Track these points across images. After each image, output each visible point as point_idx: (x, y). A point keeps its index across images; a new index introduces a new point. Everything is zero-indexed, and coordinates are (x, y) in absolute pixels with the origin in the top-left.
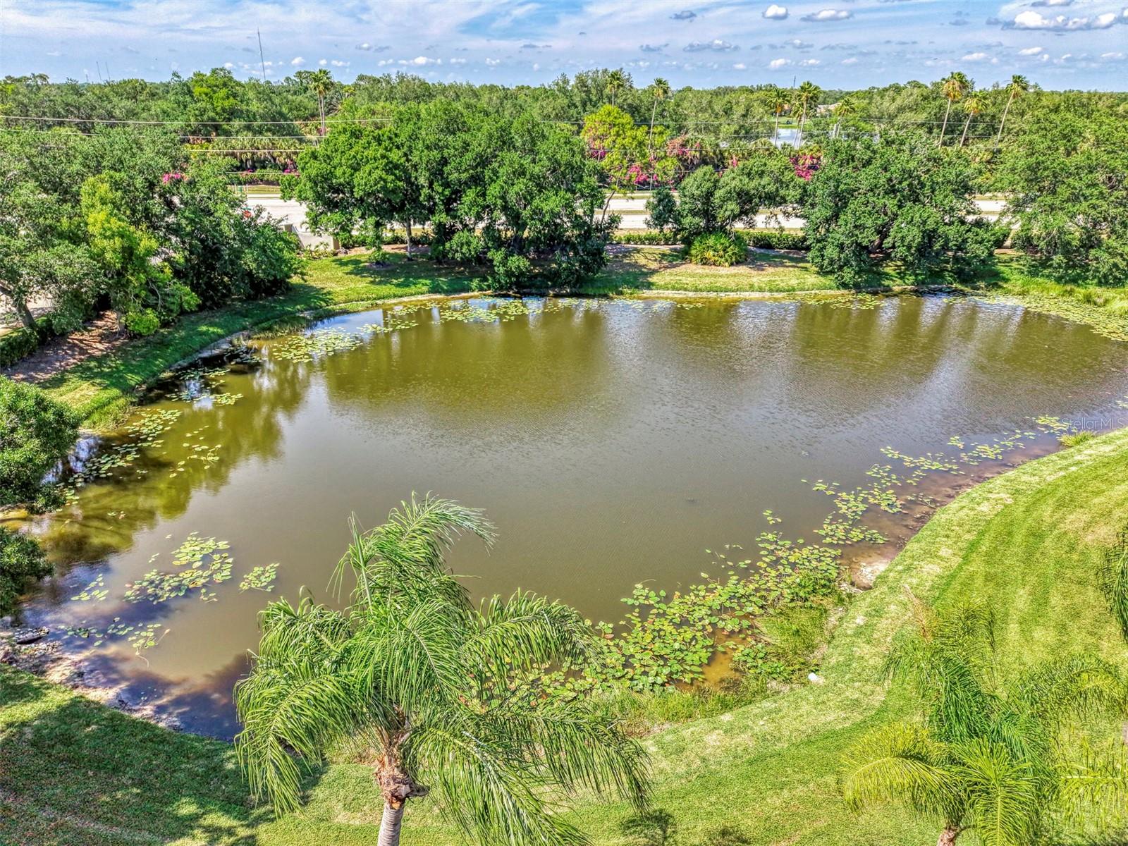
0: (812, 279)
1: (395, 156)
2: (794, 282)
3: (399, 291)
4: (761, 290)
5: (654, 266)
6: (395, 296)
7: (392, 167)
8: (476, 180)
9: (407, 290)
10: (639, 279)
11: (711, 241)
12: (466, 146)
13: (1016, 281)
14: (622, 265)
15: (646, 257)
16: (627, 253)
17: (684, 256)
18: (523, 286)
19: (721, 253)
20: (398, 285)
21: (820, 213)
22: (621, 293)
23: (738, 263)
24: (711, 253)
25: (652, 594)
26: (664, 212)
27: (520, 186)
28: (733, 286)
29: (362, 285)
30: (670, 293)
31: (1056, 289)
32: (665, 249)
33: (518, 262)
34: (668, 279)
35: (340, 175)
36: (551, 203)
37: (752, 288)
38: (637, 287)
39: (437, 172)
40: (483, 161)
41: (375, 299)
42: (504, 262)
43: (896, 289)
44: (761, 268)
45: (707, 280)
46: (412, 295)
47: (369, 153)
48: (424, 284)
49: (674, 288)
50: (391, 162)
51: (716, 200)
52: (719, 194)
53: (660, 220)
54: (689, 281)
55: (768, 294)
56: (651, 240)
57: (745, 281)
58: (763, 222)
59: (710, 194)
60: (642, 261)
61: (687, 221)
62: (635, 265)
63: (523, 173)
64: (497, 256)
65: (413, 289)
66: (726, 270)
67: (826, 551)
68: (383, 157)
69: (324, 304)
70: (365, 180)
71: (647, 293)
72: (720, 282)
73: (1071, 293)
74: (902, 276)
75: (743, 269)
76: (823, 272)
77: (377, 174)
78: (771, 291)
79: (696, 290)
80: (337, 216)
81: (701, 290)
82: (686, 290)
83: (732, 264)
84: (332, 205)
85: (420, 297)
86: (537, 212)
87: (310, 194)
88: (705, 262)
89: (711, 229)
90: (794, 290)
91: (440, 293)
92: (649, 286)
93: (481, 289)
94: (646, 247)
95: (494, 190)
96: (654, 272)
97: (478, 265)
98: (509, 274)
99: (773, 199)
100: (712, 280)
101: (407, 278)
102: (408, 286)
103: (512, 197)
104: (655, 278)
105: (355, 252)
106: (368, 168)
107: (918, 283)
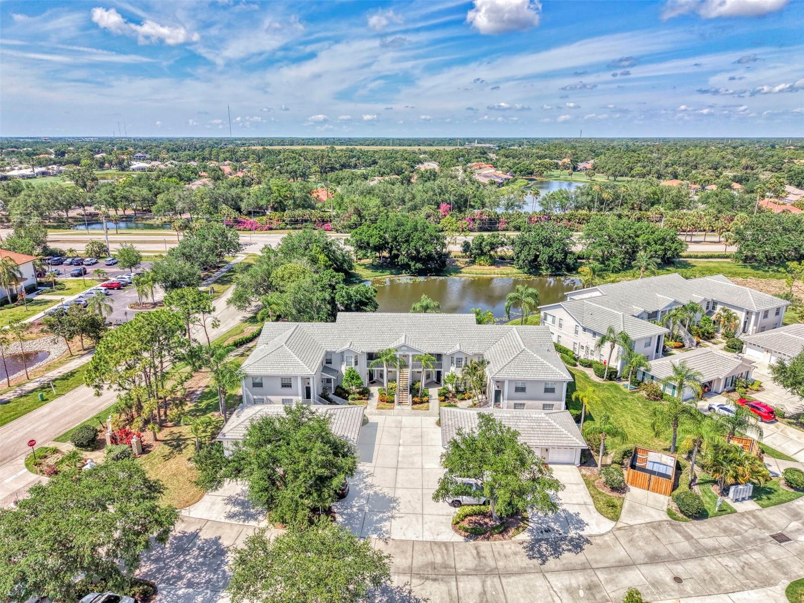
0: (515, 271)
1: (382, 233)
2: (509, 272)
3: (381, 274)
4: (498, 274)
5: (463, 266)
6: (380, 276)
7: (381, 237)
8: (407, 241)
10: (457, 270)
11: (482, 258)
12: (404, 231)
14: (453, 266)
15: (460, 263)
16: (454, 261)
17: (473, 262)
18: (420, 273)
19: (486, 262)
20: (381, 272)
21: (517, 249)
22: (452, 275)
23: (492, 265)
24: (482, 262)
26: (466, 248)
27: (421, 243)
28: (488, 272)
29: (369, 272)
30: (468, 275)
32: (467, 260)
33: (419, 265)
34: (467, 270)
35: (365, 239)
36: (429, 248)
37: (495, 274)
38: (457, 273)
40: (409, 235)
41: (374, 277)
42: (414, 266)
43: (545, 274)
44: (499, 267)
45: (480, 271)
47: (374, 232)
48: (388, 272)
49: (469, 273)
50: (380, 235)
51: (483, 245)
52: (484, 243)
53: (465, 251)
54: (474, 271)
55: (500, 276)
56: (463, 257)
57: (492, 272)
58: (500, 251)
60: (459, 264)
61: (475, 251)
62: (457, 265)
63: (421, 239)
64: (412, 264)
65: (385, 274)
66: (487, 267)
69: (360, 278)
70: (374, 241)
71: (460, 275)
72: (484, 272)
74: (547, 269)
75: (493, 267)
76: (518, 268)
77: (377, 239)
78: (501, 274)
79: (476, 274)
80: (364, 251)
81: (478, 274)
82: (473, 274)
83: (489, 266)
85: (388, 276)
86: (425, 251)
87: (355, 245)
88: (480, 265)
89: (482, 253)
90: (508, 274)
91: (394, 275)
92: (460, 273)
93: (406, 274)
94: (461, 259)
95: (412, 244)
96: (463, 268)
97: (406, 267)
98: (416, 269)
100: (482, 271)
101: (383, 270)
102: (384, 272)
103: (418, 246)
104: (463, 270)
105: (363, 261)
106: (374, 237)
107: (552, 272)
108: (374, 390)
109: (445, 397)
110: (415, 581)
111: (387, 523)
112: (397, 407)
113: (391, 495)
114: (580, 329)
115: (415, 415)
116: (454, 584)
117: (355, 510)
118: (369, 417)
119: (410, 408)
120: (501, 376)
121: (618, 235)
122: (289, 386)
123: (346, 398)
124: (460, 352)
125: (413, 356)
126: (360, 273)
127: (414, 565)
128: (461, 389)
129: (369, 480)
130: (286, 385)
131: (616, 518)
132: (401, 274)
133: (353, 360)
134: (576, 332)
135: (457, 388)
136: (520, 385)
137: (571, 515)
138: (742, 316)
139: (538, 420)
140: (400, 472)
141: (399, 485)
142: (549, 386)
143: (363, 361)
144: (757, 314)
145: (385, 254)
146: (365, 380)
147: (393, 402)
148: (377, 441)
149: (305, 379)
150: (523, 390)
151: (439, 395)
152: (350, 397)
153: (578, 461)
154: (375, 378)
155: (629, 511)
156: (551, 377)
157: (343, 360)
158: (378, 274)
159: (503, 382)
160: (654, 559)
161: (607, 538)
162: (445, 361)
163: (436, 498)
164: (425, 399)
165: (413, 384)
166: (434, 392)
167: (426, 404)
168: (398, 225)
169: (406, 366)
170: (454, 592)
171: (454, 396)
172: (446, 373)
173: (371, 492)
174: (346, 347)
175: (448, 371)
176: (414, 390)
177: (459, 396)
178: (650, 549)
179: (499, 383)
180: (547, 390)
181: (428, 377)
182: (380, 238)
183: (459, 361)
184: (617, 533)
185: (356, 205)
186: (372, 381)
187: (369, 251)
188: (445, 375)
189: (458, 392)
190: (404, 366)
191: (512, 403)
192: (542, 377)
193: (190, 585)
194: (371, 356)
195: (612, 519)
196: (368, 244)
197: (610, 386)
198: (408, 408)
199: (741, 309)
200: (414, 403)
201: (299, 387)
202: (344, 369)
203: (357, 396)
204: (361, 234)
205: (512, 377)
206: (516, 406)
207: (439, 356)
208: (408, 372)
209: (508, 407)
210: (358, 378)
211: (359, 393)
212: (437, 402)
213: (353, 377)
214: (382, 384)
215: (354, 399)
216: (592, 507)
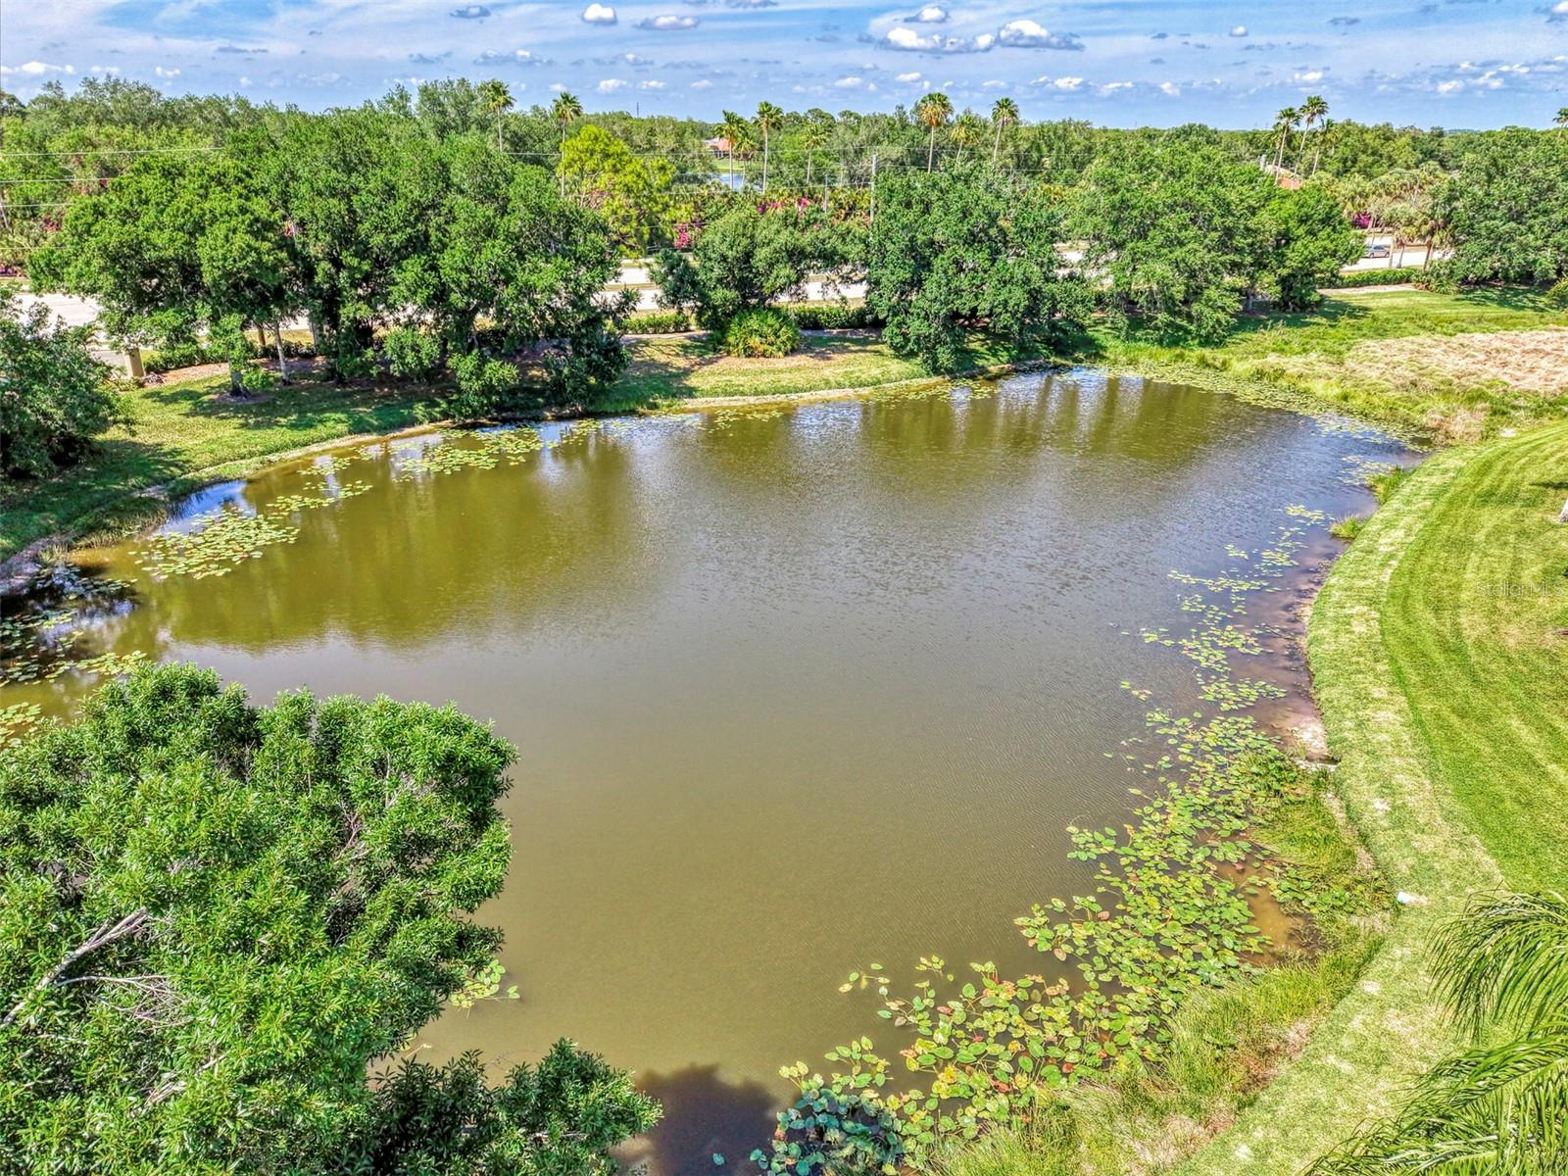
0: (896, 367)
1: (260, 207)
2: (876, 372)
3: (300, 435)
4: (840, 386)
5: (682, 363)
6: (295, 445)
7: (261, 228)
8: (419, 244)
9: (312, 432)
10: (671, 385)
11: (753, 322)
12: (390, 192)
13: (1115, 347)
15: (663, 350)
16: (632, 348)
17: (716, 346)
19: (772, 338)
20: (293, 426)
22: (655, 406)
23: (793, 351)
24: (757, 339)
25: (1099, 837)
26: (681, 284)
28: (801, 382)
29: (227, 431)
31: (1166, 355)
32: (681, 338)
33: (501, 372)
34: (713, 380)
35: (165, 243)
37: (828, 384)
38: (674, 396)
39: (345, 235)
40: (422, 216)
41: (263, 453)
42: (478, 372)
43: (994, 369)
44: (824, 357)
45: (766, 378)
46: (323, 440)
47: (214, 205)
48: (336, 422)
49: (726, 393)
50: (257, 220)
51: (758, 263)
52: (761, 254)
53: (674, 296)
54: (742, 381)
55: (850, 391)
56: (657, 327)
58: (819, 292)
59: (748, 256)
60: (664, 358)
61: (716, 295)
62: (654, 364)
64: (463, 365)
65: (321, 430)
66: (782, 362)
67: (1237, 722)
68: (243, 211)
69: (178, 472)
72: (785, 380)
73: (1181, 356)
74: (994, 352)
75: (801, 360)
76: (903, 352)
77: (241, 240)
78: (852, 386)
79: (756, 393)
80: (170, 317)
81: (763, 393)
82: (743, 394)
83: (786, 354)
84: (144, 300)
85: (337, 442)
87: (107, 282)
88: (750, 352)
90: (879, 382)
91: (368, 432)
92: (691, 392)
93: (433, 420)
94: (654, 338)
95: (450, 259)
96: (687, 372)
97: (433, 381)
98: (488, 390)
99: (830, 259)
100: (772, 377)
101: (302, 413)
102: (310, 426)
104: (693, 381)
105: (175, 380)
106: (220, 230)
107: (1013, 360)
126: (169, 441)
132: (413, 422)
145: (299, 329)
158: (275, 436)
182: (256, 235)
187: (204, 311)
196: (190, 271)
204: (128, 216)
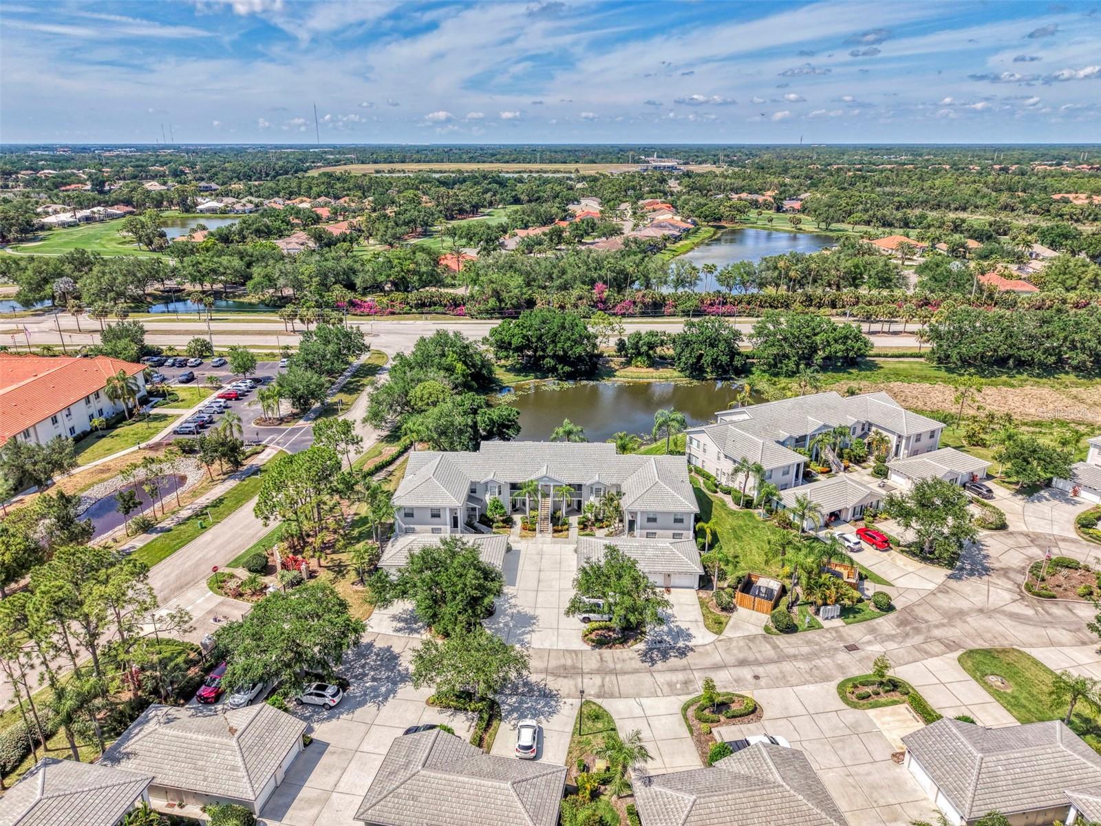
0: (676, 374)
1: (524, 331)
2: (669, 375)
3: (525, 378)
5: (617, 367)
6: (524, 380)
8: (553, 341)
9: (527, 378)
10: (611, 373)
11: (639, 359)
14: (606, 367)
15: (615, 364)
16: (608, 362)
17: (629, 364)
18: (569, 377)
19: (643, 363)
20: (524, 376)
21: (679, 349)
22: (604, 379)
23: (649, 366)
24: (639, 363)
26: (621, 347)
27: (568, 344)
28: (646, 376)
29: (511, 376)
30: (622, 379)
32: (622, 360)
33: (567, 369)
34: (622, 373)
35: (506, 339)
36: (579, 349)
37: (653, 377)
38: (610, 376)
40: (555, 335)
41: (517, 381)
42: (562, 369)
43: (710, 378)
44: (657, 369)
45: (636, 374)
46: (529, 380)
47: (516, 331)
48: (532, 376)
49: (623, 377)
51: (640, 344)
52: (641, 342)
53: (620, 350)
54: (629, 374)
56: (618, 357)
57: (650, 375)
59: (638, 342)
60: (613, 366)
61: (631, 351)
62: (610, 367)
63: (569, 339)
64: (559, 367)
65: (529, 377)
66: (645, 370)
69: (501, 384)
70: (516, 342)
71: (613, 379)
72: (641, 375)
74: (712, 372)
75: (651, 370)
76: (679, 371)
77: (520, 340)
78: (660, 378)
79: (632, 378)
82: (628, 378)
83: (647, 367)
85: (532, 381)
86: (574, 352)
87: (495, 345)
88: (637, 367)
89: (639, 354)
91: (539, 379)
92: (614, 376)
93: (552, 378)
94: (616, 359)
95: (559, 345)
96: (617, 370)
97: (553, 370)
98: (564, 373)
100: (638, 374)
101: (527, 373)
102: (527, 376)
103: (565, 347)
104: (617, 373)
105: (503, 363)
107: (718, 375)
108: (517, 518)
109: (584, 525)
110: (550, 678)
111: (528, 636)
112: (539, 535)
113: (532, 613)
114: (722, 456)
115: (555, 543)
116: (580, 680)
117: (501, 625)
118: (512, 544)
119: (551, 535)
120: (635, 508)
121: (792, 334)
122: (439, 516)
123: (491, 527)
124: (598, 483)
125: (554, 486)
127: (550, 666)
128: (600, 517)
129: (513, 601)
130: (436, 515)
131: (719, 632)
132: (547, 378)
133: (497, 490)
134: (719, 458)
135: (596, 516)
136: (651, 516)
137: (682, 630)
138: (894, 440)
139: (662, 549)
140: (540, 594)
141: (538, 606)
142: (679, 517)
143: (506, 490)
144: (908, 438)
146: (508, 509)
147: (535, 530)
148: (520, 567)
149: (453, 510)
150: (654, 520)
151: (579, 524)
152: (494, 525)
153: (696, 586)
154: (518, 506)
155: (732, 627)
156: (679, 509)
157: (487, 490)
158: (520, 378)
159: (636, 513)
160: (743, 663)
161: (708, 647)
162: (585, 491)
163: (567, 613)
164: (566, 527)
165: (555, 513)
166: (574, 520)
167: (566, 533)
168: (544, 323)
169: (548, 495)
170: (580, 685)
171: (593, 524)
172: (586, 503)
173: (515, 611)
174: (490, 477)
175: (588, 500)
176: (555, 519)
177: (597, 524)
178: (741, 656)
179: (634, 514)
180: (676, 521)
181: (569, 506)
182: (523, 338)
183: (598, 490)
184: (718, 644)
185: (494, 286)
186: (515, 509)
187: (511, 351)
188: (585, 504)
189: (597, 520)
190: (545, 495)
191: (645, 532)
192: (672, 508)
193: (374, 679)
194: (514, 486)
195: (716, 633)
196: (510, 344)
197: (746, 514)
198: (549, 536)
199: (893, 433)
200: (555, 531)
201: (447, 517)
202: (488, 498)
203: (501, 524)
204: (501, 333)
205: (643, 508)
206: (648, 535)
207: (579, 487)
208: (549, 501)
209: (641, 536)
210: (502, 507)
211: (503, 521)
212: (577, 530)
213: (497, 506)
214: (524, 512)
215: (498, 527)
216: (701, 624)
